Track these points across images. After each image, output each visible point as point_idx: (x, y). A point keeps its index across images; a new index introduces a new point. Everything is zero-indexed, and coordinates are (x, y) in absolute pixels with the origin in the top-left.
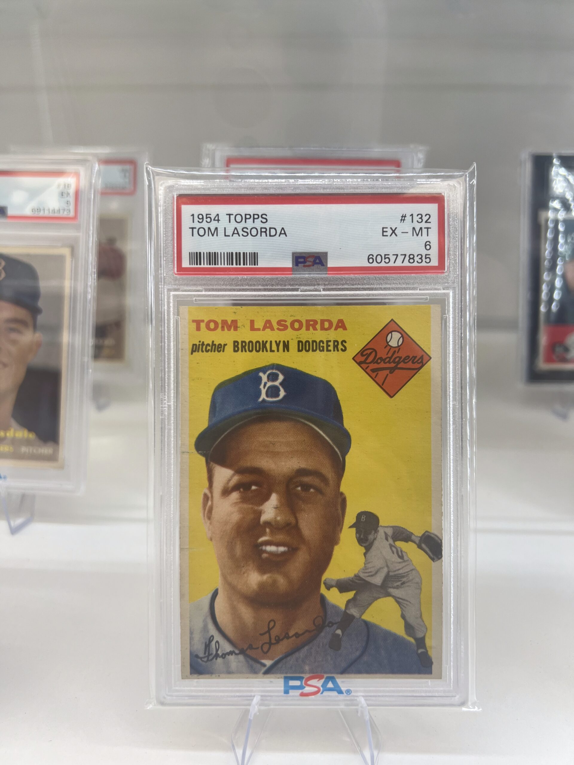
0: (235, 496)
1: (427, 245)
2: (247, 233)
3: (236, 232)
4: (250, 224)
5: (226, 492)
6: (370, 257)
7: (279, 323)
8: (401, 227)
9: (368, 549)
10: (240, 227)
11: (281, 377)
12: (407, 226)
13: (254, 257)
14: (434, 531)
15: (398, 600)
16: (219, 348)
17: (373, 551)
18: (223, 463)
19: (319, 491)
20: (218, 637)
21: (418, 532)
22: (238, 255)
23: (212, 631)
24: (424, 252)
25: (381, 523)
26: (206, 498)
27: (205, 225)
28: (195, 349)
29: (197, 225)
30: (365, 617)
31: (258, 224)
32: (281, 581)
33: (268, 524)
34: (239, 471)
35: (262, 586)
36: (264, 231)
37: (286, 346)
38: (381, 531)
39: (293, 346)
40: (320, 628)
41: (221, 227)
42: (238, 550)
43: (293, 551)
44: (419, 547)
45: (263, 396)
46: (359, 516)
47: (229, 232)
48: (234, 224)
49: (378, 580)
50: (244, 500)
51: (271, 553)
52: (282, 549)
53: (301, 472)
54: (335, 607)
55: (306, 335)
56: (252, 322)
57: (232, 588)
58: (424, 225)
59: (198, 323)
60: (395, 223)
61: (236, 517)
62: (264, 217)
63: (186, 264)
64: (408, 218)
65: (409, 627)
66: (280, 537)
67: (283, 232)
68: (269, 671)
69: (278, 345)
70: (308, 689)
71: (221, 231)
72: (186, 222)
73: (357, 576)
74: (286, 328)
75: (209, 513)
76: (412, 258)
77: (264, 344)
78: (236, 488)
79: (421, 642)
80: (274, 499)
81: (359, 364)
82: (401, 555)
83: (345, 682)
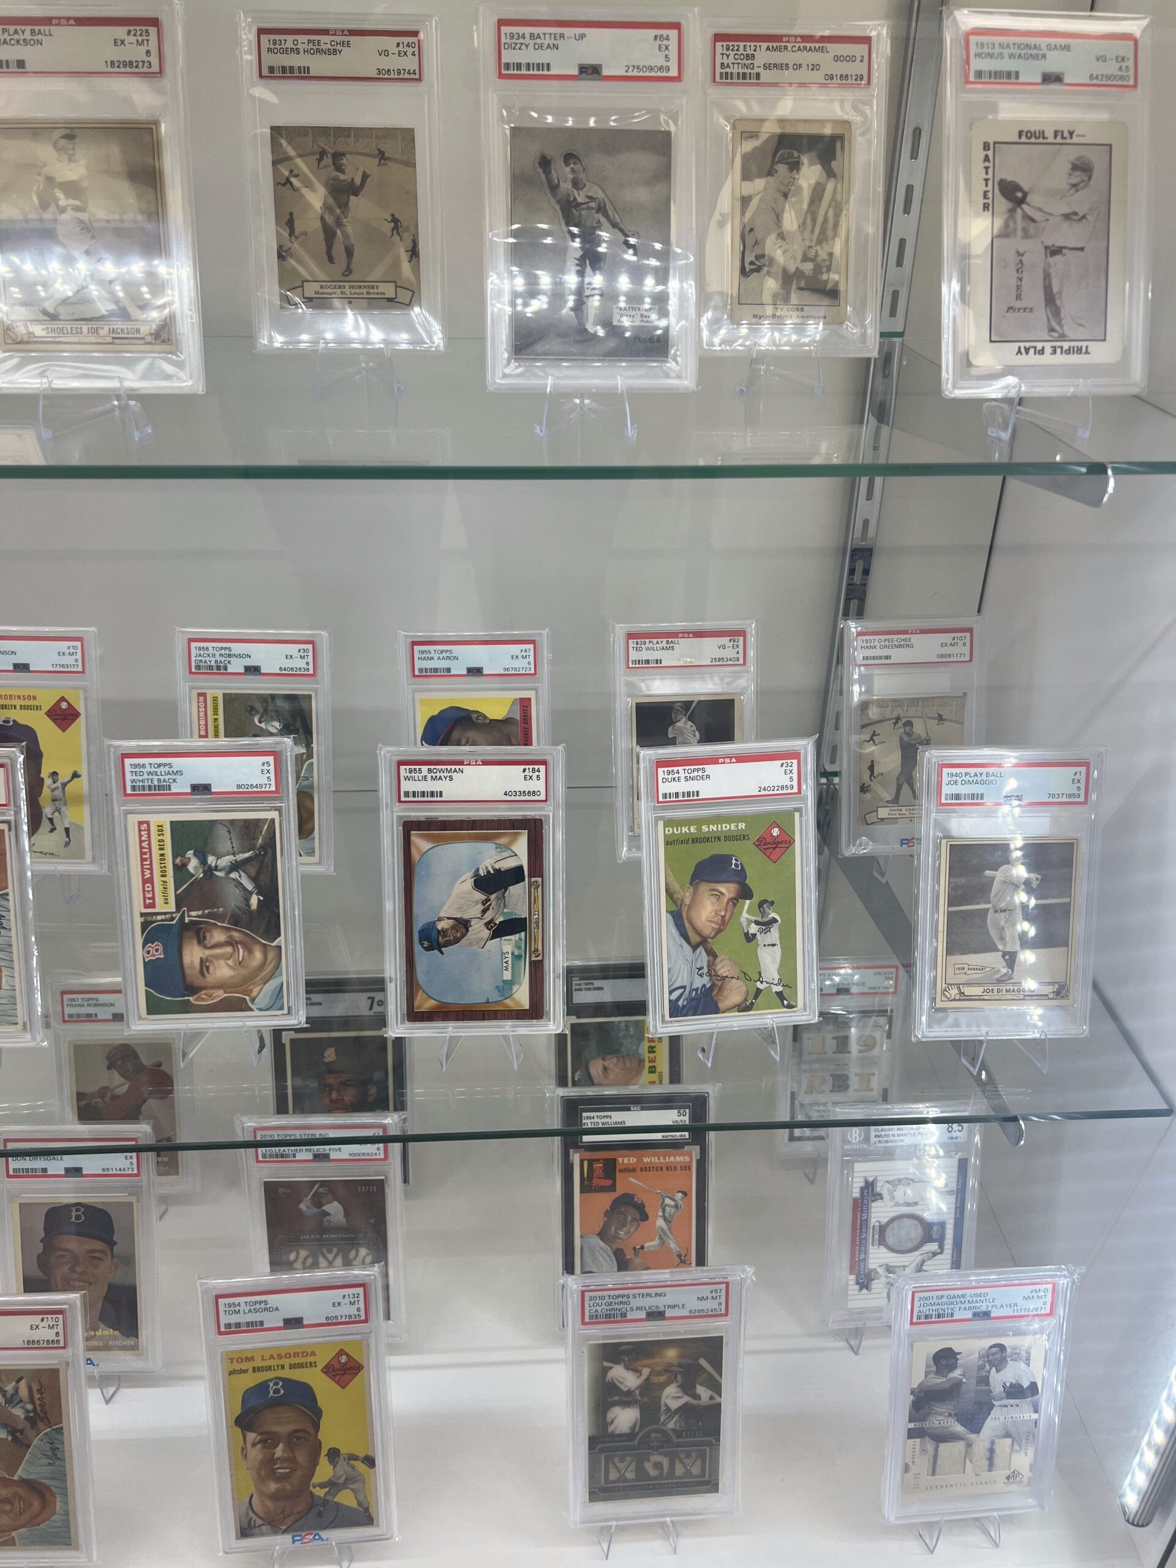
0: (259, 1446)
1: (358, 1309)
2: (256, 1311)
3: (250, 1311)
4: (258, 1306)
5: (254, 1445)
6: (327, 1318)
7: (278, 1355)
8: (343, 1301)
9: (334, 1466)
10: (252, 1308)
11: (281, 1384)
12: (347, 1301)
13: (262, 1323)
14: (370, 1454)
15: (352, 1490)
16: (245, 1371)
17: (337, 1468)
18: (251, 1430)
19: (306, 1439)
20: (254, 1517)
21: (362, 1455)
22: (252, 1322)
23: (252, 1515)
24: (357, 1313)
25: (342, 1452)
26: (243, 1449)
27: (232, 1309)
28: (231, 1373)
29: (228, 1309)
30: (336, 1500)
31: (263, 1306)
32: (288, 1487)
33: (278, 1459)
34: (261, 1434)
35: (277, 1490)
36: (266, 1309)
37: (283, 1367)
38: (342, 1457)
39: (287, 1367)
40: (310, 1508)
41: (241, 1309)
42: (263, 1473)
43: (293, 1470)
44: (363, 1462)
45: (271, 1394)
46: (329, 1450)
47: (247, 1311)
48: (248, 1307)
49: (341, 1481)
50: (264, 1447)
51: (281, 1473)
52: (287, 1470)
53: (296, 1431)
54: (319, 1497)
55: (293, 1361)
56: (262, 1356)
57: (261, 1493)
58: (356, 1299)
59: (232, 1360)
60: (340, 1300)
61: (260, 1457)
62: (266, 1302)
63: (223, 1329)
64: (347, 1297)
65: (359, 1504)
66: (285, 1465)
67: (277, 1309)
68: (284, 1532)
69: (278, 1366)
70: (305, 1541)
71: (242, 1312)
72: (221, 1308)
73: (329, 1480)
74: (282, 1357)
75: (245, 1456)
76: (350, 1316)
77: (270, 1367)
78: (259, 1442)
79: (367, 1510)
80: (281, 1446)
81: (325, 1373)
82: (353, 1468)
83: (324, 1534)
